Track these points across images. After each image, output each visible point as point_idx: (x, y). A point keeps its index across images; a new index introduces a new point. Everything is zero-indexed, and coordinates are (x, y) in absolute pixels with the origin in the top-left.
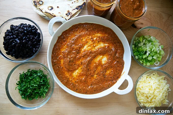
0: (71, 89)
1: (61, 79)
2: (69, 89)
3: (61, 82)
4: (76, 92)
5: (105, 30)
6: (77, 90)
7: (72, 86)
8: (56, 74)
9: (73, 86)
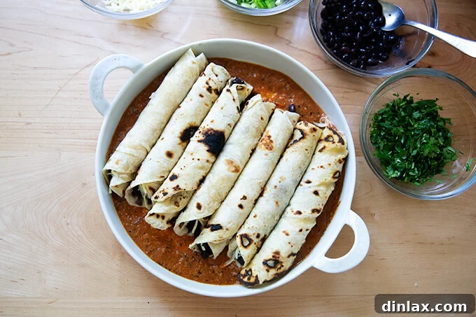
0: (180, 274)
1: (147, 246)
2: (176, 273)
3: (149, 255)
4: (198, 281)
5: (266, 79)
6: (200, 273)
7: (183, 263)
8: (129, 232)
9: (186, 263)
